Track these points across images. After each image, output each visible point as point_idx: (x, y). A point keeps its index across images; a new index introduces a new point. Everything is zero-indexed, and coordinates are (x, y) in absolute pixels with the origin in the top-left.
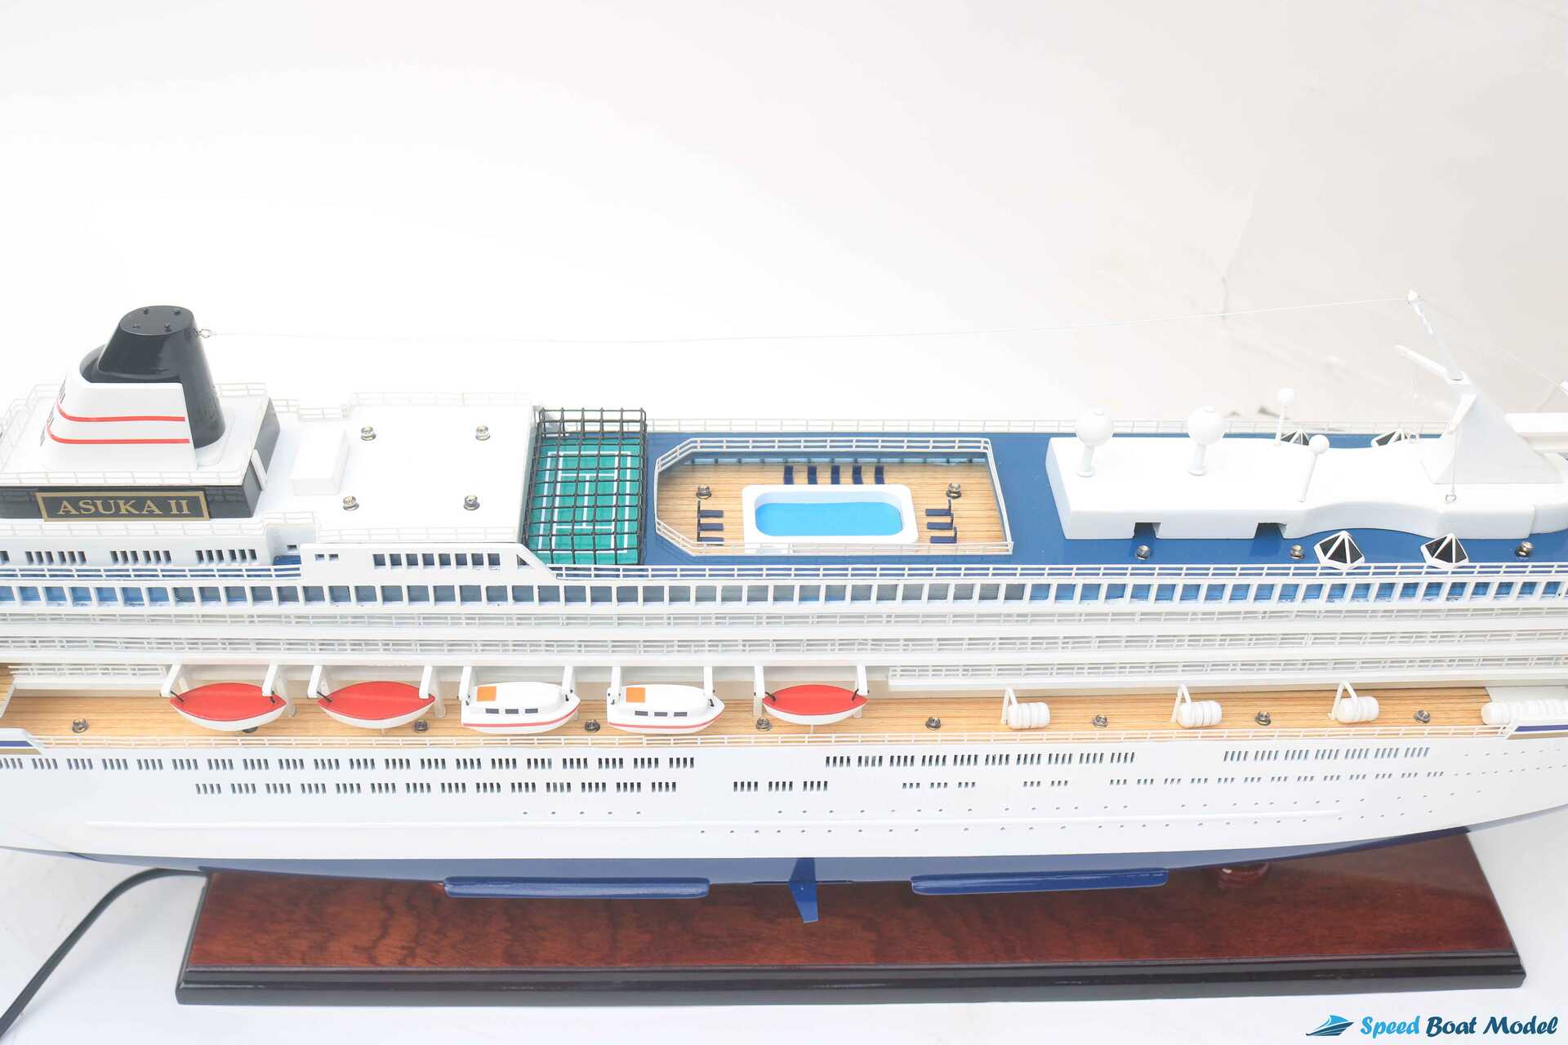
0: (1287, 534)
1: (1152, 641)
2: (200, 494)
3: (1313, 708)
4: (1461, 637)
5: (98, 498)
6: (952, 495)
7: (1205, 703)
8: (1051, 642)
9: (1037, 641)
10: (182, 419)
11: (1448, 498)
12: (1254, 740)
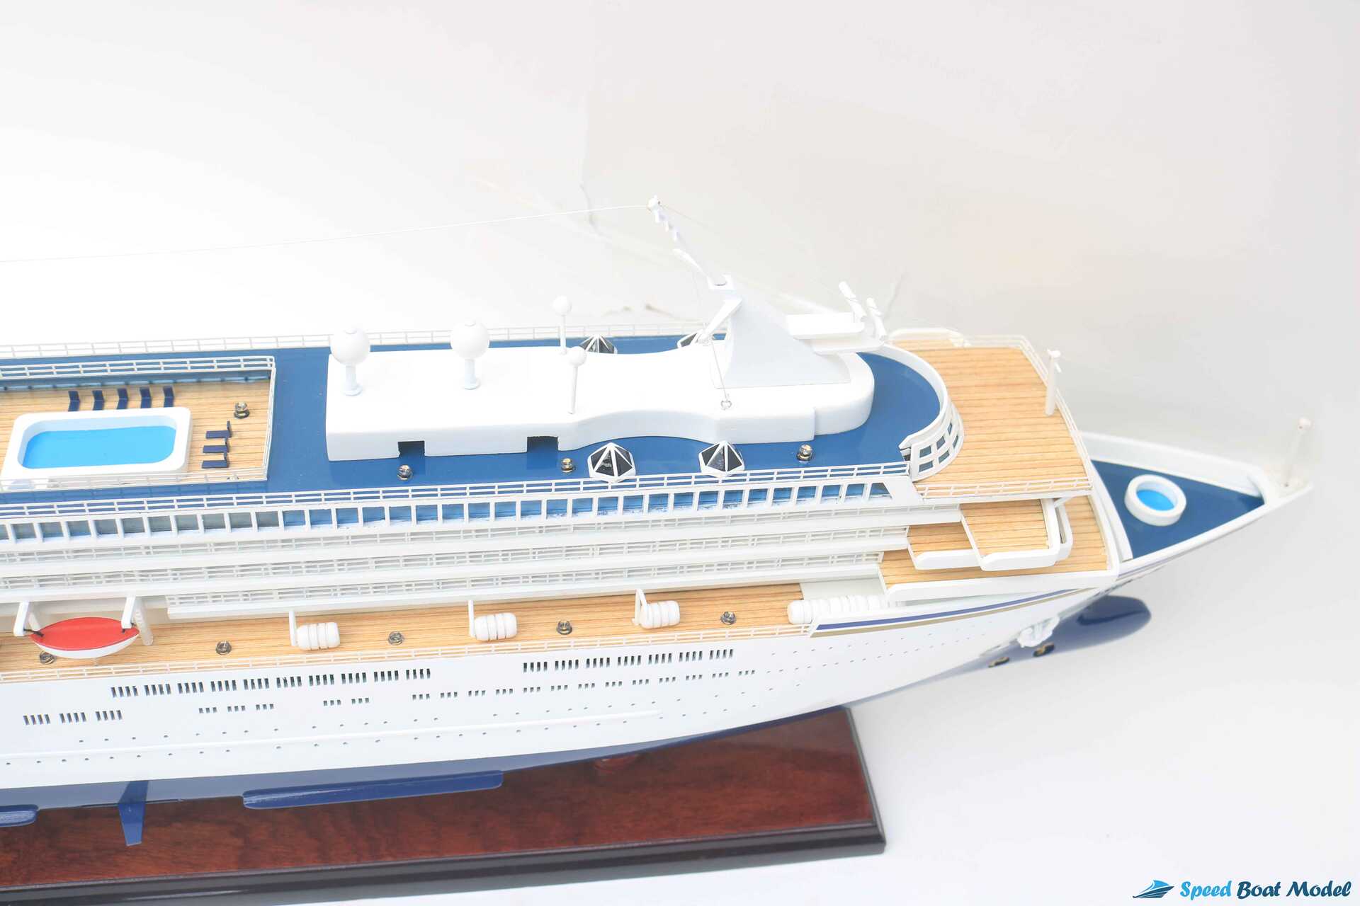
0: (562, 446)
1: (431, 559)
3: (618, 614)
4: (754, 540)
6: (241, 415)
7: (499, 616)
8: (325, 565)
9: (311, 565)
11: (724, 404)
12: (552, 649)
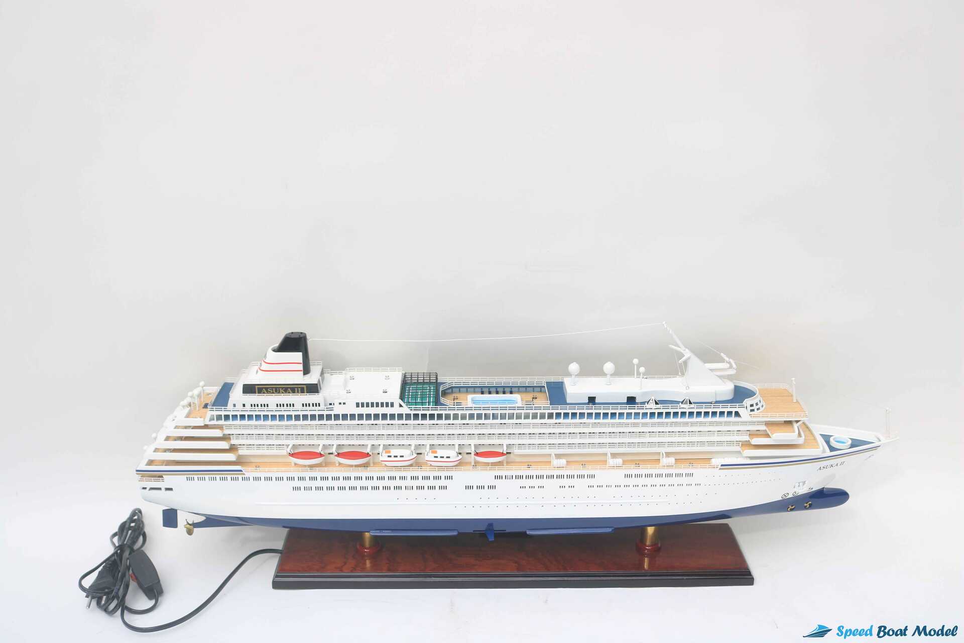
0: (637, 401)
1: (597, 435)
2: (305, 386)
3: (653, 463)
5: (274, 388)
7: (617, 459)
10: (301, 363)
12: (634, 469)
